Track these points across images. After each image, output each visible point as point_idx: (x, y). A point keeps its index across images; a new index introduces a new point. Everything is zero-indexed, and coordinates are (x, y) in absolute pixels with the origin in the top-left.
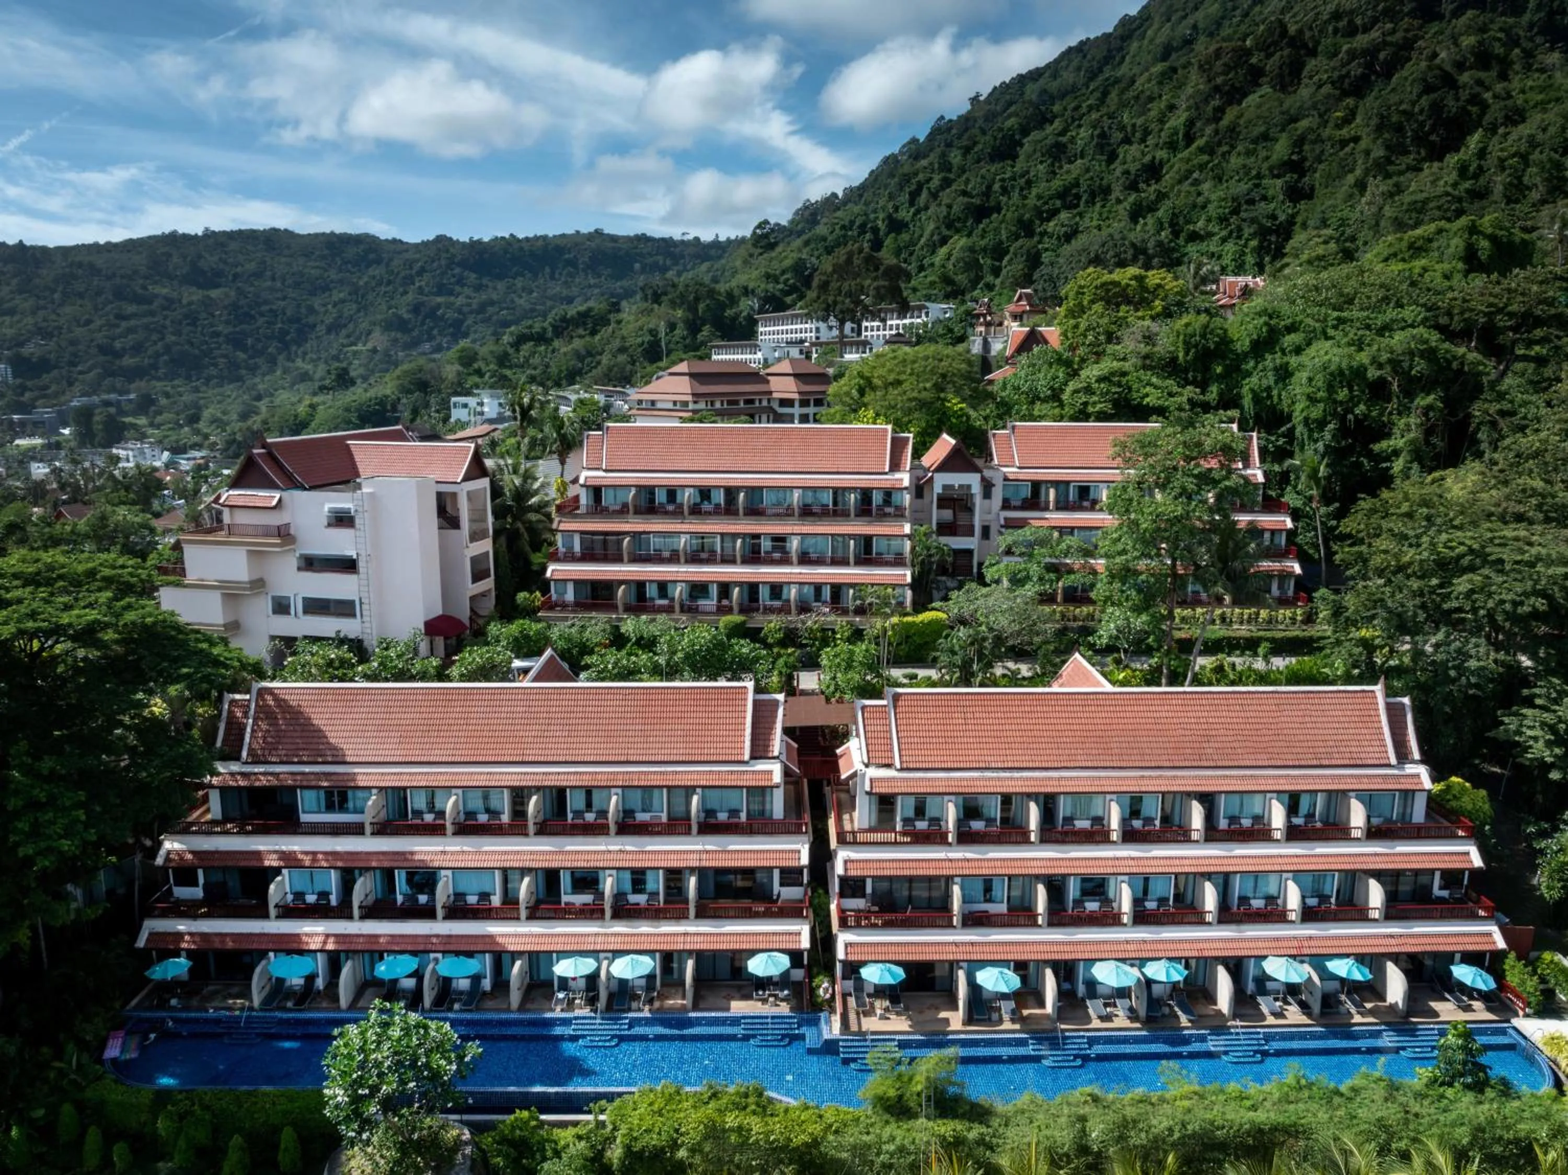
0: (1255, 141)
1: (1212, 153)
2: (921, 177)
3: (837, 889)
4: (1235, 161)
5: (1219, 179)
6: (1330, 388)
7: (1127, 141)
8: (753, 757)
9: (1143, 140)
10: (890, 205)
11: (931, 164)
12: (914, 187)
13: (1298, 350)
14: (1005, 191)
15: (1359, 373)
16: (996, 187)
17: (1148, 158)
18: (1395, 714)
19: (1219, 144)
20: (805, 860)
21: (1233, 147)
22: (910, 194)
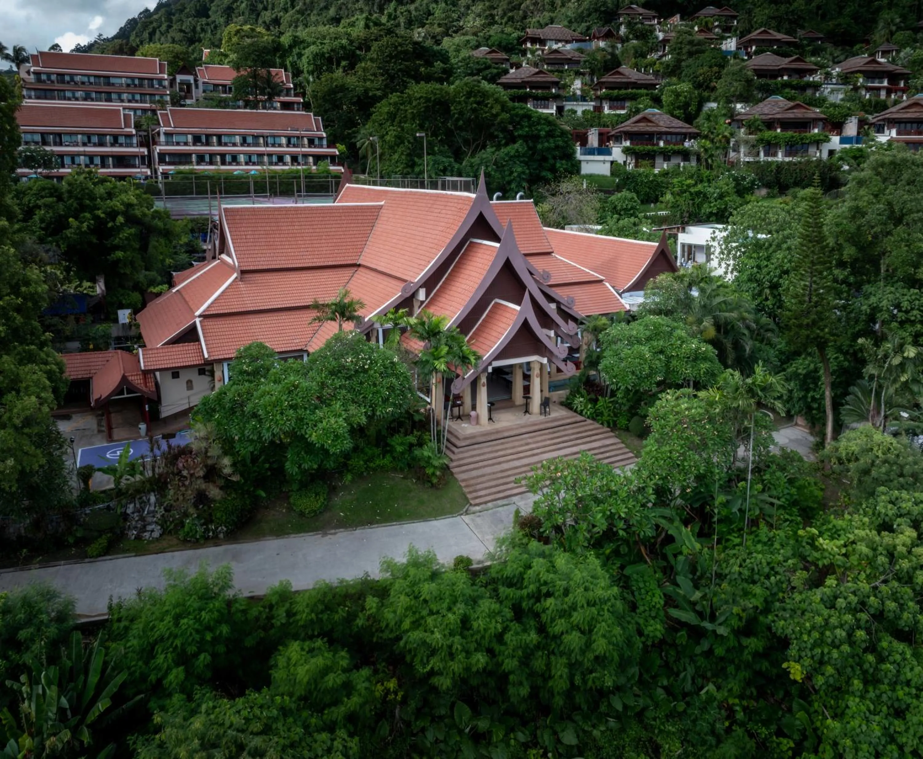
0: (321, 9)
1: (303, 14)
2: (155, 24)
3: (157, 160)
4: (313, 18)
5: (306, 26)
6: (314, 60)
7: (265, 9)
8: (126, 127)
9: (273, 9)
10: (138, 40)
11: (160, 18)
12: (151, 30)
13: (304, 49)
14: (203, 30)
15: (323, 54)
16: (198, 28)
17: (274, 16)
18: (316, 121)
19: (306, 10)
20: (146, 153)
21: (312, 11)
22: (149, 34)
